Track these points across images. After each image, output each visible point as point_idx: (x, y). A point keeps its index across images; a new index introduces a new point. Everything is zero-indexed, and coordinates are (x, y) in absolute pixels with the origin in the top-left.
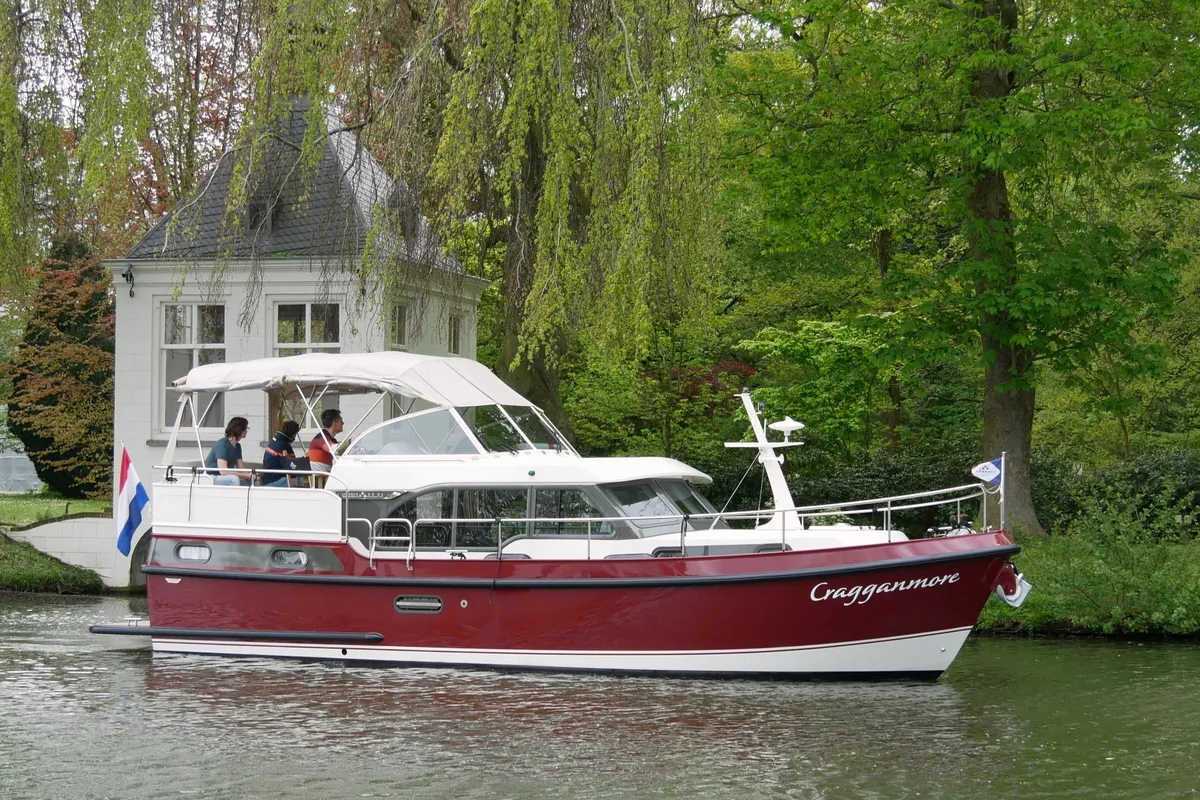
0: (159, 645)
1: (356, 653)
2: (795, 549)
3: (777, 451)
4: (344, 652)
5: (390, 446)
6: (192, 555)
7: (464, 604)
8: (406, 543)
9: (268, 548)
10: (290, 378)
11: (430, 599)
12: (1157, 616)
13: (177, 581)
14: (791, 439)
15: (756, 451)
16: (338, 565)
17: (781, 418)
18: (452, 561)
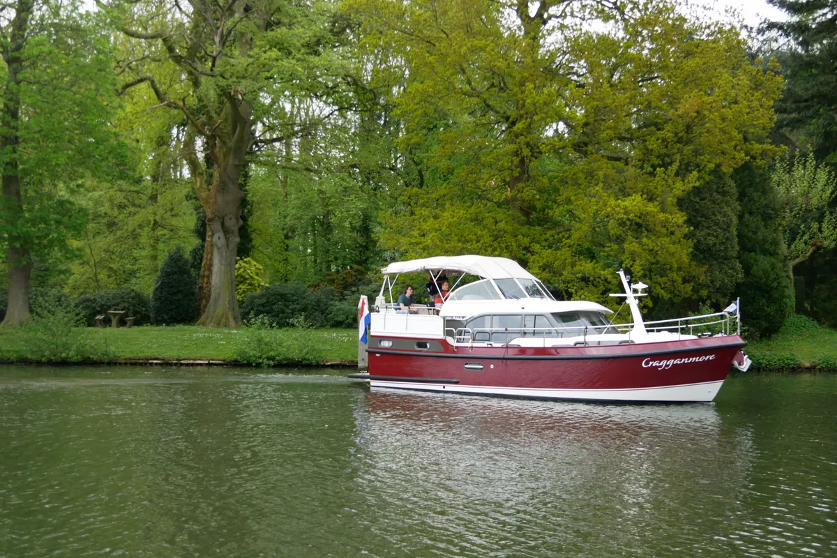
0: (373, 383)
1: (449, 388)
2: (637, 342)
3: (635, 298)
4: (444, 387)
5: (466, 296)
6: (386, 344)
7: (492, 366)
8: (468, 339)
9: (415, 341)
10: (426, 268)
11: (479, 364)
12: (64, 355)
13: (379, 355)
14: (642, 293)
15: (625, 298)
16: (442, 349)
17: (636, 282)
18: (487, 347)
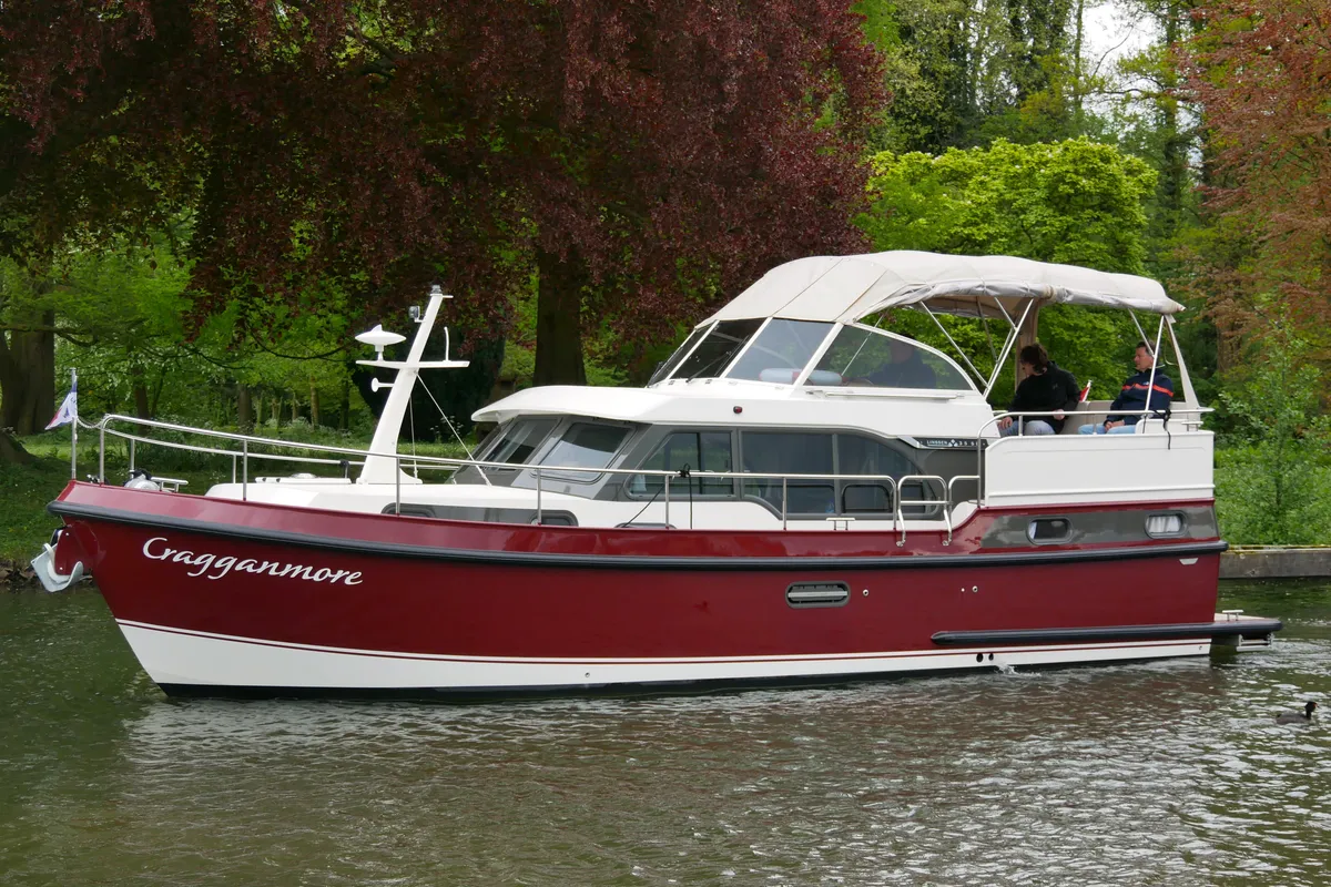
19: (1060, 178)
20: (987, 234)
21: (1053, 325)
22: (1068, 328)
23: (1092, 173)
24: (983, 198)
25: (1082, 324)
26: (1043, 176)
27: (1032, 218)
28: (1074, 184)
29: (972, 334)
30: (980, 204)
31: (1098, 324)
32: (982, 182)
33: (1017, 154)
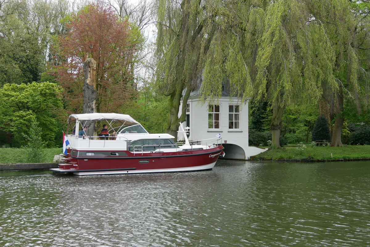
1: (130, 172)
4: (128, 172)
6: (89, 155)
7: (153, 161)
8: (141, 150)
9: (110, 152)
11: (146, 161)
13: (87, 160)
16: (126, 155)
18: (150, 153)
19: (43, 90)
20: (27, 101)
21: (42, 120)
22: (45, 120)
23: (49, 89)
24: (27, 94)
25: (48, 120)
26: (39, 89)
27: (37, 98)
28: (45, 91)
29: (22, 122)
30: (26, 95)
31: (52, 120)
32: (27, 90)
33: (34, 85)
